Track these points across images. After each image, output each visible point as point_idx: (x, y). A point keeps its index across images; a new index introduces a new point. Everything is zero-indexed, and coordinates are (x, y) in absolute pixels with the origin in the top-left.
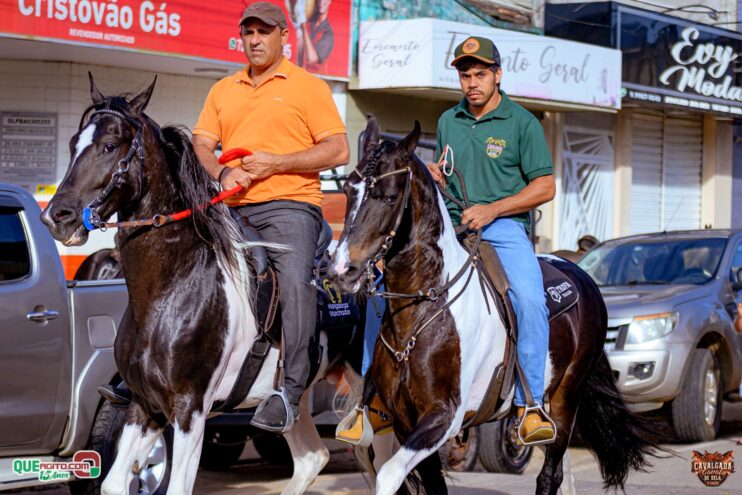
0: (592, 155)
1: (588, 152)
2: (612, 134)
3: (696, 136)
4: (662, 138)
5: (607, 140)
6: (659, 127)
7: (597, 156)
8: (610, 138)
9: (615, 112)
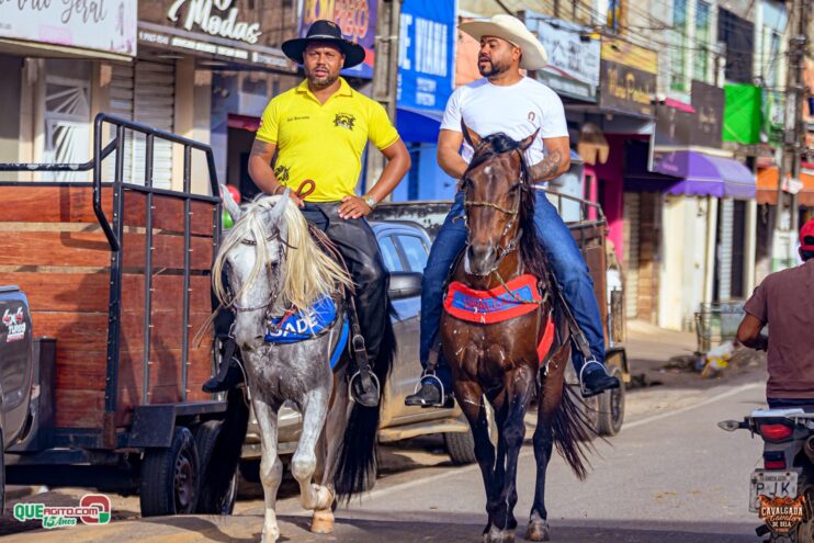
0: (66, 115)
1: (63, 110)
2: (88, 85)
3: (168, 85)
4: (133, 89)
5: (82, 92)
6: (131, 75)
7: (72, 115)
8: (85, 90)
9: (130, 60)
